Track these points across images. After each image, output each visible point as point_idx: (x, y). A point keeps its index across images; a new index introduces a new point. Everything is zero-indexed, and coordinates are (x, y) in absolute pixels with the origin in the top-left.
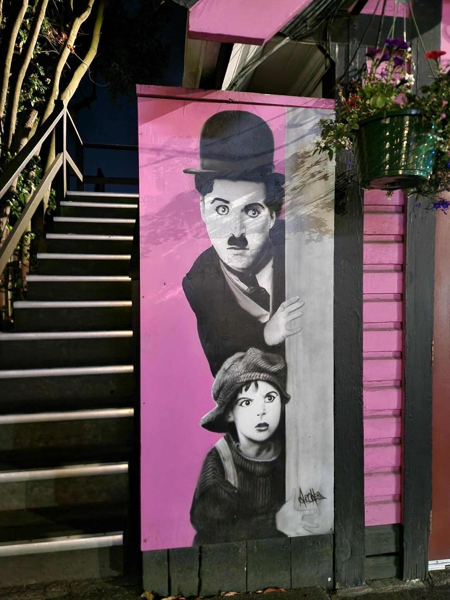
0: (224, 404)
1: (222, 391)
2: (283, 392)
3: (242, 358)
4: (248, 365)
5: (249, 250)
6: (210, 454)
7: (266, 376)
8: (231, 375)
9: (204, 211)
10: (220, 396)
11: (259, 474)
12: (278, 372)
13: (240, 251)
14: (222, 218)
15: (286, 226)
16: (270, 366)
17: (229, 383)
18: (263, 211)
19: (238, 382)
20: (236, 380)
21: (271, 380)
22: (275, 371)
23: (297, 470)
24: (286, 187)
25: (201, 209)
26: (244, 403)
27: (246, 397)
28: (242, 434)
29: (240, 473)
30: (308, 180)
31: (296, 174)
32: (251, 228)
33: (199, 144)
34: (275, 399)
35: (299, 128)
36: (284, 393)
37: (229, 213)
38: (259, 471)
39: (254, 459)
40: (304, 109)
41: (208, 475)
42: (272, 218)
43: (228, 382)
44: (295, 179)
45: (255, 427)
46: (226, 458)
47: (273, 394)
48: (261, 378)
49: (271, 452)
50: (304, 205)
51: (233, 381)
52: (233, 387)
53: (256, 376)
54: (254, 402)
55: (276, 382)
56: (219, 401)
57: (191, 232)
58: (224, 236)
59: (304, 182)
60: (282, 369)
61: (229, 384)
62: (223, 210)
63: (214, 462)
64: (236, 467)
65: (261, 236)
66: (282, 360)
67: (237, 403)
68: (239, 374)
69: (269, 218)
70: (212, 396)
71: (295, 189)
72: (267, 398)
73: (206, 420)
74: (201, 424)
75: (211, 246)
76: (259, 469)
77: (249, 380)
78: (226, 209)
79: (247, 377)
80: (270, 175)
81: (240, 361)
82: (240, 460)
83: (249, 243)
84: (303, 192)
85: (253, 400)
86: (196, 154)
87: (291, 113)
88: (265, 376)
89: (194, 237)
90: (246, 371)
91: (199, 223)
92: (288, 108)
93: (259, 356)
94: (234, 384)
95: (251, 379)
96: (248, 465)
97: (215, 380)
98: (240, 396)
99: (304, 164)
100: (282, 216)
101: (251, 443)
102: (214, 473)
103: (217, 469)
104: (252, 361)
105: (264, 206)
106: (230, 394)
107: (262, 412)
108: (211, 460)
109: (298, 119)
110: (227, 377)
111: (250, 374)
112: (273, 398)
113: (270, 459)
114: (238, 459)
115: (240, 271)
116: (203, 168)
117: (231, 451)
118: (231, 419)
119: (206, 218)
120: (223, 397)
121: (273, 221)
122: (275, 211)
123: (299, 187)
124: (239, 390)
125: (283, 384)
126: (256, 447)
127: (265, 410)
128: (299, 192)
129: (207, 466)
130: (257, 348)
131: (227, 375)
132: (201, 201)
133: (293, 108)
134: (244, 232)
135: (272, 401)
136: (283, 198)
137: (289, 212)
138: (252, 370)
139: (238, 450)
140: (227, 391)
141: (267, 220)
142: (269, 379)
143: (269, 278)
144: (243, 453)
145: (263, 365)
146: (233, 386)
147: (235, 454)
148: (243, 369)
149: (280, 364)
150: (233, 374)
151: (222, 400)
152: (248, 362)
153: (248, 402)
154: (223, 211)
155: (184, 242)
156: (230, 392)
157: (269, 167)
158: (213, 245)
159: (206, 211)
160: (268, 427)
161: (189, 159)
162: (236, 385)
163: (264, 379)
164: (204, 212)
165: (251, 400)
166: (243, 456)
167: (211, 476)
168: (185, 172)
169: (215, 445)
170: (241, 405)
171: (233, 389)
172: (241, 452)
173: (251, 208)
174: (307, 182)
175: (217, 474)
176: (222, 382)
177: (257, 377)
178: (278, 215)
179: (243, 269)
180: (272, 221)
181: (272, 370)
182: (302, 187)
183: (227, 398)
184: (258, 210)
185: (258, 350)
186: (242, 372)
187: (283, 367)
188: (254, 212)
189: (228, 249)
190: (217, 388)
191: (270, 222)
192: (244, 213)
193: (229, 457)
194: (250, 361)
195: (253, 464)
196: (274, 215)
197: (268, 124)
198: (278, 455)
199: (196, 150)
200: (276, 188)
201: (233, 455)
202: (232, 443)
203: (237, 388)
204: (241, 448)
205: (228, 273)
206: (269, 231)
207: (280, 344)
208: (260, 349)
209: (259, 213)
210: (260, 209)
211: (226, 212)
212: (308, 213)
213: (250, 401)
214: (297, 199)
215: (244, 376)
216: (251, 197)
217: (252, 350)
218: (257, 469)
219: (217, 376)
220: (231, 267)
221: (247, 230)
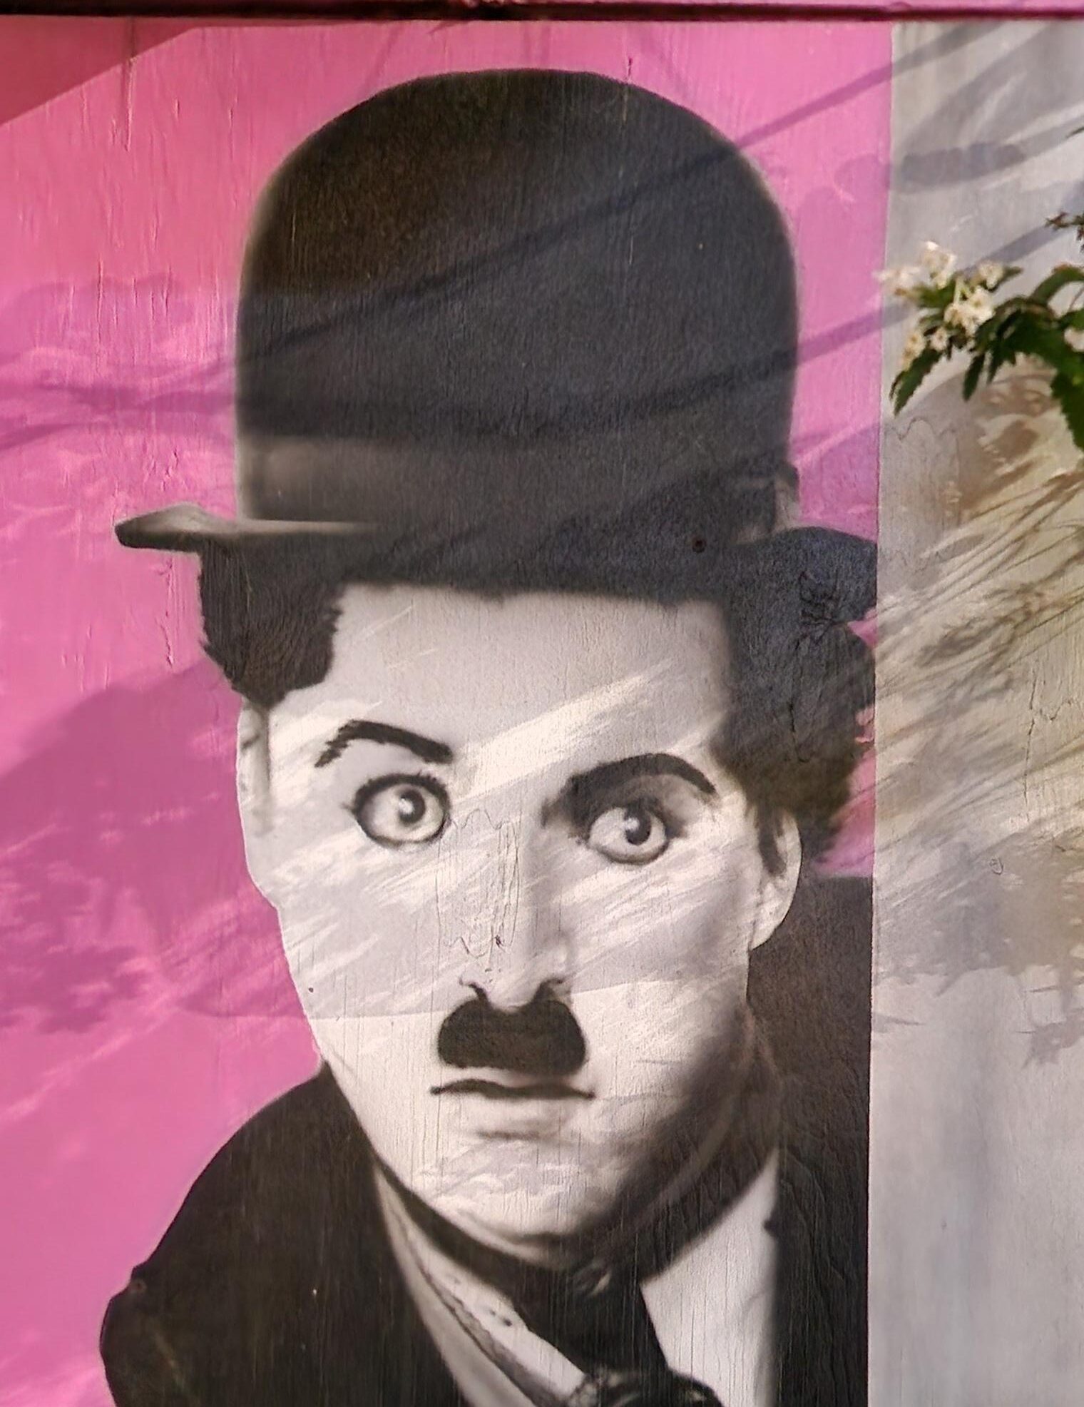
5: (597, 1105)
9: (264, 814)
13: (530, 1111)
14: (399, 868)
15: (882, 924)
18: (706, 812)
24: (883, 630)
25: (247, 802)
30: (1060, 572)
31: (963, 533)
32: (612, 939)
35: (993, 183)
37: (448, 832)
40: (1028, 30)
42: (772, 862)
44: (954, 570)
50: (1019, 767)
57: (172, 970)
58: (411, 999)
59: (1025, 590)
62: (408, 807)
65: (688, 995)
69: (753, 868)
71: (951, 645)
75: (316, 1070)
78: (431, 801)
80: (766, 543)
83: (599, 1049)
84: (1016, 671)
86: (207, 404)
87: (930, 69)
89: (197, 1003)
91: (225, 909)
92: (913, 26)
99: (1033, 454)
100: (854, 853)
105: (712, 774)
109: (990, 109)
115: (527, 1253)
119: (282, 873)
121: (780, 890)
122: (800, 812)
123: (986, 632)
128: (984, 670)
132: (246, 745)
133: (949, 26)
134: (560, 970)
136: (861, 717)
137: (905, 822)
141: (733, 877)
154: (408, 820)
157: (761, 484)
158: (327, 1068)
159: (279, 821)
161: (158, 440)
164: (267, 828)
168: (133, 536)
173: (614, 793)
174: (1050, 595)
178: (815, 846)
179: (546, 1240)
180: (770, 888)
182: (1005, 631)
184: (667, 804)
188: (633, 824)
189: (437, 1091)
191: (753, 898)
192: (560, 836)
196: (789, 842)
197: (755, 164)
200: (805, 645)
205: (439, 1265)
206: (744, 960)
209: (674, 829)
210: (683, 797)
211: (428, 825)
212: (1054, 829)
214: (968, 723)
216: (619, 712)
220: (464, 1224)
221: (584, 956)
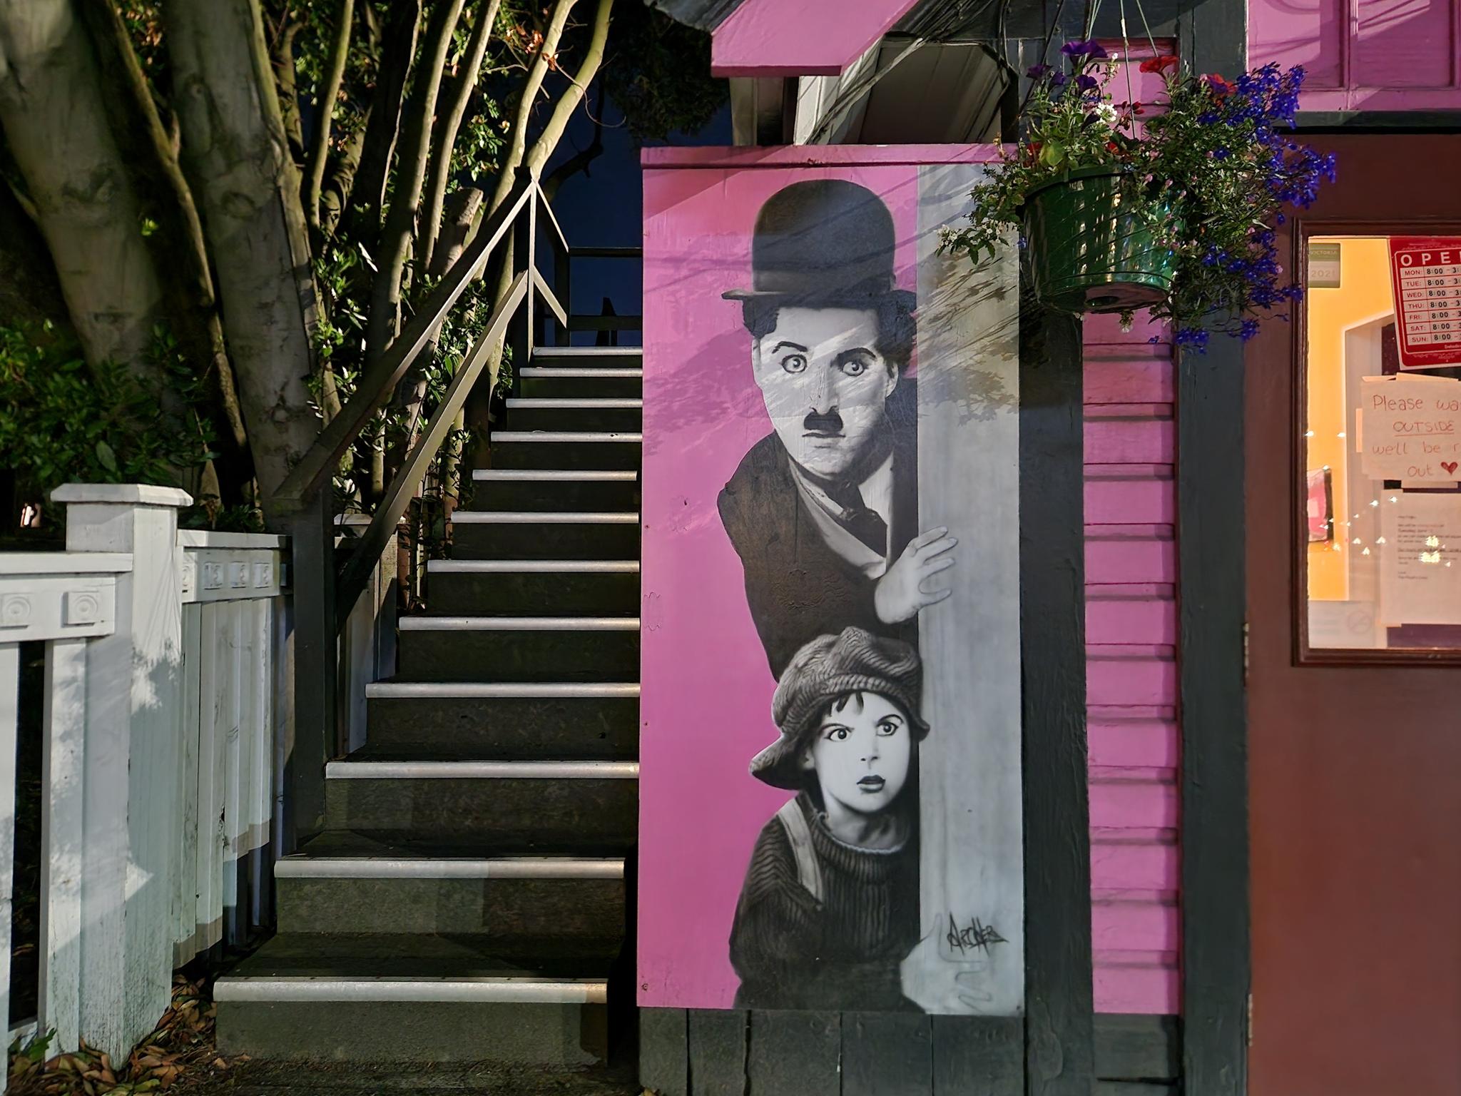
0: (796, 733)
1: (792, 709)
2: (914, 716)
3: (830, 646)
4: (843, 660)
5: (846, 439)
6: (768, 829)
7: (880, 683)
8: (809, 677)
9: (759, 366)
10: (788, 717)
11: (865, 879)
12: (905, 676)
13: (829, 440)
14: (794, 379)
15: (920, 390)
16: (886, 665)
17: (806, 693)
18: (873, 362)
19: (822, 692)
20: (820, 689)
21: (890, 692)
22: (898, 674)
23: (944, 877)
24: (919, 315)
25: (754, 363)
26: (836, 733)
27: (838, 722)
28: (832, 795)
29: (827, 872)
30: (964, 300)
31: (938, 290)
32: (850, 395)
33: (750, 245)
34: (898, 730)
35: (944, 204)
36: (916, 719)
37: (807, 369)
38: (866, 871)
39: (855, 845)
40: (954, 166)
41: (765, 869)
42: (891, 375)
43: (804, 692)
44: (936, 300)
45: (858, 783)
46: (799, 841)
47: (894, 720)
48: (869, 686)
49: (890, 836)
50: (954, 349)
51: (812, 690)
52: (814, 703)
53: (860, 682)
54: (854, 733)
55: (900, 696)
56: (786, 726)
57: (735, 407)
58: (797, 412)
59: (955, 304)
60: (913, 670)
61: (806, 696)
62: (796, 363)
63: (776, 846)
64: (818, 860)
65: (869, 410)
66: (912, 652)
67: (821, 733)
68: (826, 676)
69: (886, 377)
70: (773, 716)
71: (936, 318)
72: (881, 727)
73: (761, 763)
74: (750, 771)
75: (773, 431)
76: (866, 868)
77: (845, 690)
78: (802, 361)
79: (841, 683)
80: (887, 294)
81: (828, 652)
82: (827, 845)
83: (846, 425)
84: (953, 325)
85: (853, 729)
86: (745, 263)
87: (928, 176)
88: (877, 682)
89: (741, 415)
90: (838, 672)
91: (749, 390)
92: (923, 166)
93: (864, 643)
94: (815, 696)
95: (849, 687)
96: (843, 857)
97: (779, 686)
98: (828, 720)
99: (955, 271)
100: (912, 372)
101: (849, 814)
102: (775, 867)
103: (782, 861)
104: (851, 653)
105: (875, 353)
106: (807, 716)
107: (871, 753)
108: (770, 841)
109: (942, 186)
110: (802, 681)
111: (847, 679)
112: (893, 728)
113: (888, 848)
114: (822, 843)
115: (828, 478)
116: (759, 289)
117: (810, 827)
118: (809, 765)
119: (763, 380)
120: (794, 721)
121: (893, 382)
122: (898, 362)
123: (945, 315)
124: (826, 709)
125: (914, 701)
126: (859, 824)
127: (876, 750)
128: (945, 325)
129: (763, 854)
130: (860, 627)
131: (801, 677)
132: (754, 348)
133: (932, 166)
134: (836, 404)
135: (891, 734)
136: (914, 337)
137: (926, 364)
138: (851, 669)
139: (822, 827)
140: (802, 710)
141: (881, 378)
142: (885, 690)
143: (887, 489)
144: (834, 832)
145: (873, 661)
146: (814, 699)
147: (817, 832)
148: (833, 668)
149: (909, 660)
150: (813, 678)
151: (791, 725)
152: (843, 653)
153: (843, 732)
154: (796, 366)
155: (720, 426)
156: (808, 711)
157: (886, 279)
158: (775, 430)
159: (763, 367)
160: (883, 785)
161: (732, 272)
162: (821, 698)
163: (874, 689)
164: (759, 369)
165: (848, 729)
166: (834, 839)
167: (768, 874)
168: (725, 296)
169: (777, 813)
170: (829, 737)
171: (813, 707)
172: (829, 830)
173: (849, 358)
174: (962, 305)
175: (782, 870)
176: (791, 691)
177: (862, 685)
178: (902, 370)
179: (832, 474)
180: (890, 382)
181: (892, 672)
182: (950, 315)
183: (802, 722)
184: (863, 361)
185: (862, 631)
186: (831, 674)
187: (914, 666)
188: (854, 366)
189: (804, 436)
190: (783, 701)
191: (886, 384)
192: (836, 368)
193: (806, 839)
194: (847, 653)
195: (853, 855)
196: (895, 369)
197: (884, 201)
198: (903, 843)
199: (745, 256)
200: (898, 319)
201: (812, 834)
202: (812, 810)
203: (821, 704)
204: (829, 822)
205: (804, 481)
206: (884, 400)
207: (907, 620)
208: (867, 630)
209: (865, 367)
210: (867, 359)
211: (801, 368)
212: (964, 365)
213: (847, 732)
214: (941, 338)
215: (835, 681)
216: (851, 337)
217: (851, 632)
218: (862, 866)
219: (782, 680)
220: (811, 470)
221: (842, 400)
